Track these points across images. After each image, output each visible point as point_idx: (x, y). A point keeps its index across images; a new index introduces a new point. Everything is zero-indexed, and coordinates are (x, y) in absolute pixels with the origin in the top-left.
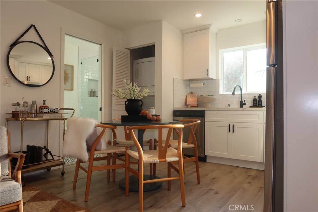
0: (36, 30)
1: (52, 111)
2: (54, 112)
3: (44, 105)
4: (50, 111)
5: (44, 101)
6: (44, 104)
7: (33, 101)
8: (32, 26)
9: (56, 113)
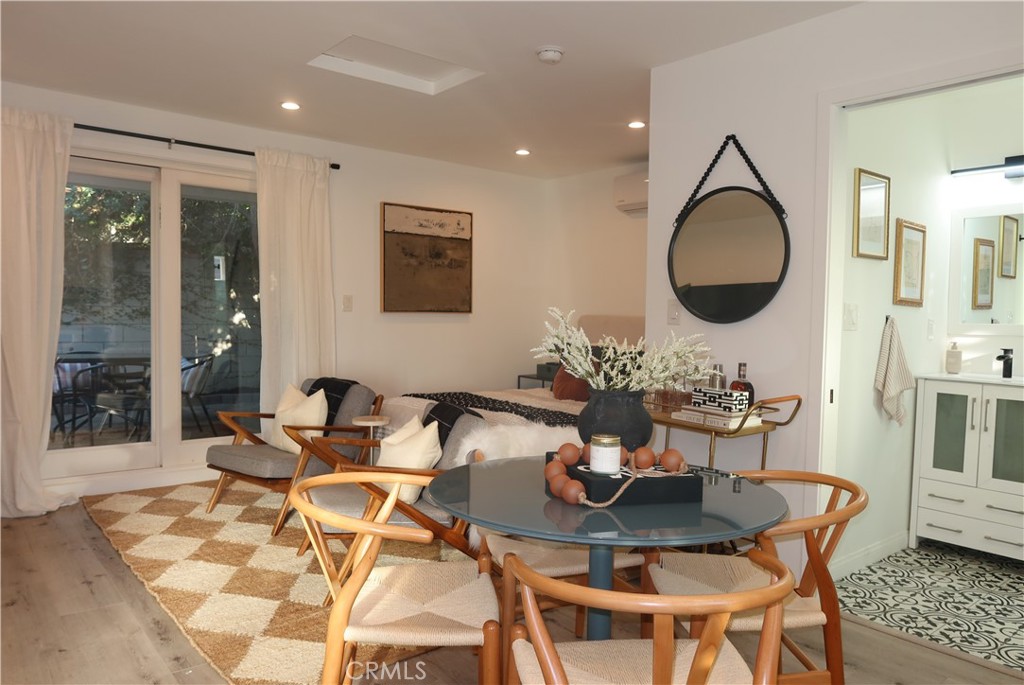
0: (738, 146)
1: (714, 402)
2: (719, 404)
3: (742, 380)
4: (710, 401)
5: (743, 366)
6: (742, 375)
7: (715, 367)
8: (728, 138)
9: (725, 408)
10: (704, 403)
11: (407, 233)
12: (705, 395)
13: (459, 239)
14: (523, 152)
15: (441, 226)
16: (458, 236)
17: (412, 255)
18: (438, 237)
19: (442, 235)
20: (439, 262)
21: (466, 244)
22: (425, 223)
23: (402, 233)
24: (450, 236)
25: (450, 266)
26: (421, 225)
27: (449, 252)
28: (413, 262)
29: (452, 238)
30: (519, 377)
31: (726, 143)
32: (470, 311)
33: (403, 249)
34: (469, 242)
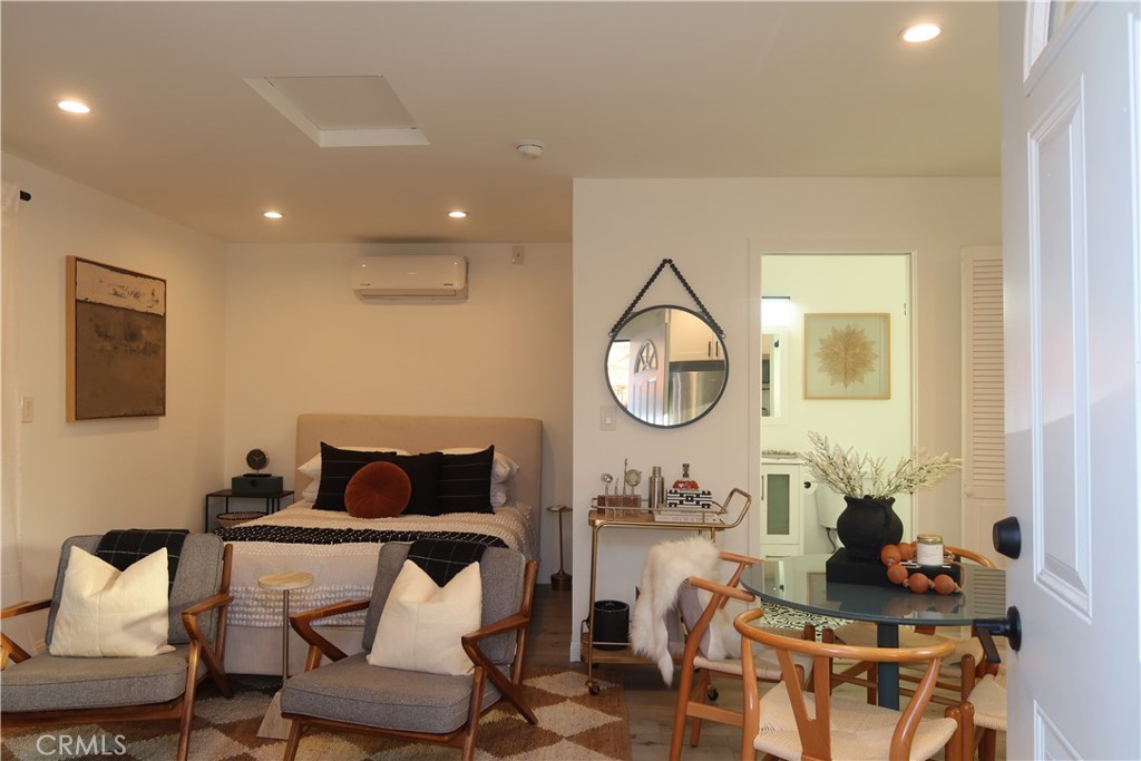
0: (675, 270)
1: (692, 501)
2: (698, 503)
3: (686, 479)
4: (687, 500)
5: (686, 467)
6: (686, 475)
7: (654, 469)
8: (665, 261)
9: (703, 506)
10: (681, 502)
11: (101, 304)
12: (682, 495)
13: (153, 314)
14: (273, 215)
15: (136, 295)
16: (150, 311)
17: (106, 337)
18: (133, 311)
19: (137, 309)
20: (134, 345)
21: (160, 320)
22: (119, 290)
23: (95, 304)
24: (144, 310)
25: (144, 351)
26: (116, 294)
27: (144, 332)
28: (108, 346)
29: (146, 313)
30: (207, 496)
31: (662, 266)
32: (164, 414)
33: (97, 326)
34: (163, 318)
